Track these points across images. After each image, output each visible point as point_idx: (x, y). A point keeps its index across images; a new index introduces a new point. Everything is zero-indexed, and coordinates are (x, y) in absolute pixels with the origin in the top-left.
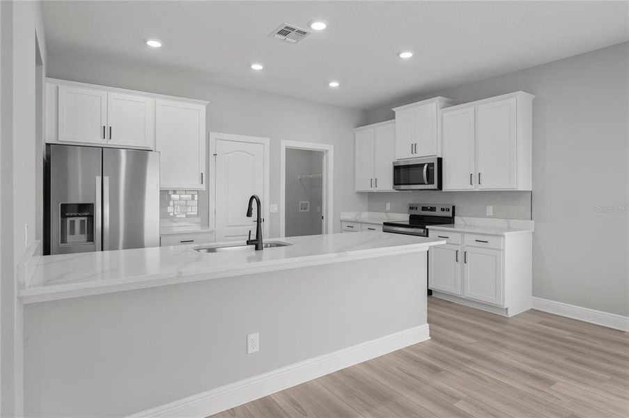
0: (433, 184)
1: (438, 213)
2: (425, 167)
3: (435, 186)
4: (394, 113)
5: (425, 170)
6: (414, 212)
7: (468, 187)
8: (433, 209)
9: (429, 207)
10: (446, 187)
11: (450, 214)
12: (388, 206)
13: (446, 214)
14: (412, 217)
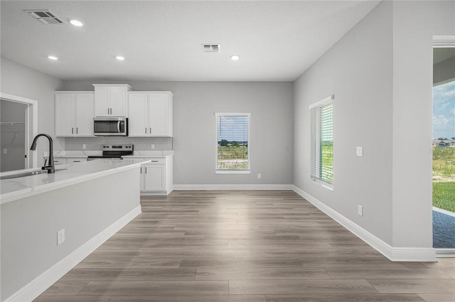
0: (124, 132)
1: (124, 149)
2: (119, 123)
3: (124, 134)
4: (94, 87)
5: (118, 125)
6: (106, 149)
7: (144, 135)
8: (121, 147)
9: (117, 145)
10: (130, 135)
11: (131, 149)
12: (84, 146)
13: (128, 149)
14: (105, 152)
